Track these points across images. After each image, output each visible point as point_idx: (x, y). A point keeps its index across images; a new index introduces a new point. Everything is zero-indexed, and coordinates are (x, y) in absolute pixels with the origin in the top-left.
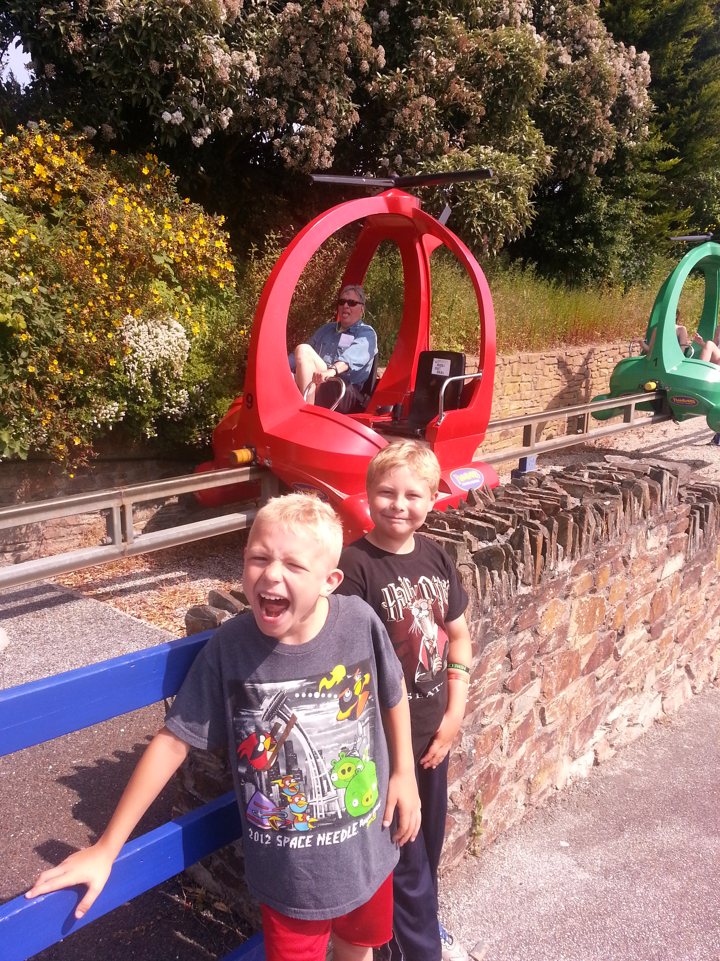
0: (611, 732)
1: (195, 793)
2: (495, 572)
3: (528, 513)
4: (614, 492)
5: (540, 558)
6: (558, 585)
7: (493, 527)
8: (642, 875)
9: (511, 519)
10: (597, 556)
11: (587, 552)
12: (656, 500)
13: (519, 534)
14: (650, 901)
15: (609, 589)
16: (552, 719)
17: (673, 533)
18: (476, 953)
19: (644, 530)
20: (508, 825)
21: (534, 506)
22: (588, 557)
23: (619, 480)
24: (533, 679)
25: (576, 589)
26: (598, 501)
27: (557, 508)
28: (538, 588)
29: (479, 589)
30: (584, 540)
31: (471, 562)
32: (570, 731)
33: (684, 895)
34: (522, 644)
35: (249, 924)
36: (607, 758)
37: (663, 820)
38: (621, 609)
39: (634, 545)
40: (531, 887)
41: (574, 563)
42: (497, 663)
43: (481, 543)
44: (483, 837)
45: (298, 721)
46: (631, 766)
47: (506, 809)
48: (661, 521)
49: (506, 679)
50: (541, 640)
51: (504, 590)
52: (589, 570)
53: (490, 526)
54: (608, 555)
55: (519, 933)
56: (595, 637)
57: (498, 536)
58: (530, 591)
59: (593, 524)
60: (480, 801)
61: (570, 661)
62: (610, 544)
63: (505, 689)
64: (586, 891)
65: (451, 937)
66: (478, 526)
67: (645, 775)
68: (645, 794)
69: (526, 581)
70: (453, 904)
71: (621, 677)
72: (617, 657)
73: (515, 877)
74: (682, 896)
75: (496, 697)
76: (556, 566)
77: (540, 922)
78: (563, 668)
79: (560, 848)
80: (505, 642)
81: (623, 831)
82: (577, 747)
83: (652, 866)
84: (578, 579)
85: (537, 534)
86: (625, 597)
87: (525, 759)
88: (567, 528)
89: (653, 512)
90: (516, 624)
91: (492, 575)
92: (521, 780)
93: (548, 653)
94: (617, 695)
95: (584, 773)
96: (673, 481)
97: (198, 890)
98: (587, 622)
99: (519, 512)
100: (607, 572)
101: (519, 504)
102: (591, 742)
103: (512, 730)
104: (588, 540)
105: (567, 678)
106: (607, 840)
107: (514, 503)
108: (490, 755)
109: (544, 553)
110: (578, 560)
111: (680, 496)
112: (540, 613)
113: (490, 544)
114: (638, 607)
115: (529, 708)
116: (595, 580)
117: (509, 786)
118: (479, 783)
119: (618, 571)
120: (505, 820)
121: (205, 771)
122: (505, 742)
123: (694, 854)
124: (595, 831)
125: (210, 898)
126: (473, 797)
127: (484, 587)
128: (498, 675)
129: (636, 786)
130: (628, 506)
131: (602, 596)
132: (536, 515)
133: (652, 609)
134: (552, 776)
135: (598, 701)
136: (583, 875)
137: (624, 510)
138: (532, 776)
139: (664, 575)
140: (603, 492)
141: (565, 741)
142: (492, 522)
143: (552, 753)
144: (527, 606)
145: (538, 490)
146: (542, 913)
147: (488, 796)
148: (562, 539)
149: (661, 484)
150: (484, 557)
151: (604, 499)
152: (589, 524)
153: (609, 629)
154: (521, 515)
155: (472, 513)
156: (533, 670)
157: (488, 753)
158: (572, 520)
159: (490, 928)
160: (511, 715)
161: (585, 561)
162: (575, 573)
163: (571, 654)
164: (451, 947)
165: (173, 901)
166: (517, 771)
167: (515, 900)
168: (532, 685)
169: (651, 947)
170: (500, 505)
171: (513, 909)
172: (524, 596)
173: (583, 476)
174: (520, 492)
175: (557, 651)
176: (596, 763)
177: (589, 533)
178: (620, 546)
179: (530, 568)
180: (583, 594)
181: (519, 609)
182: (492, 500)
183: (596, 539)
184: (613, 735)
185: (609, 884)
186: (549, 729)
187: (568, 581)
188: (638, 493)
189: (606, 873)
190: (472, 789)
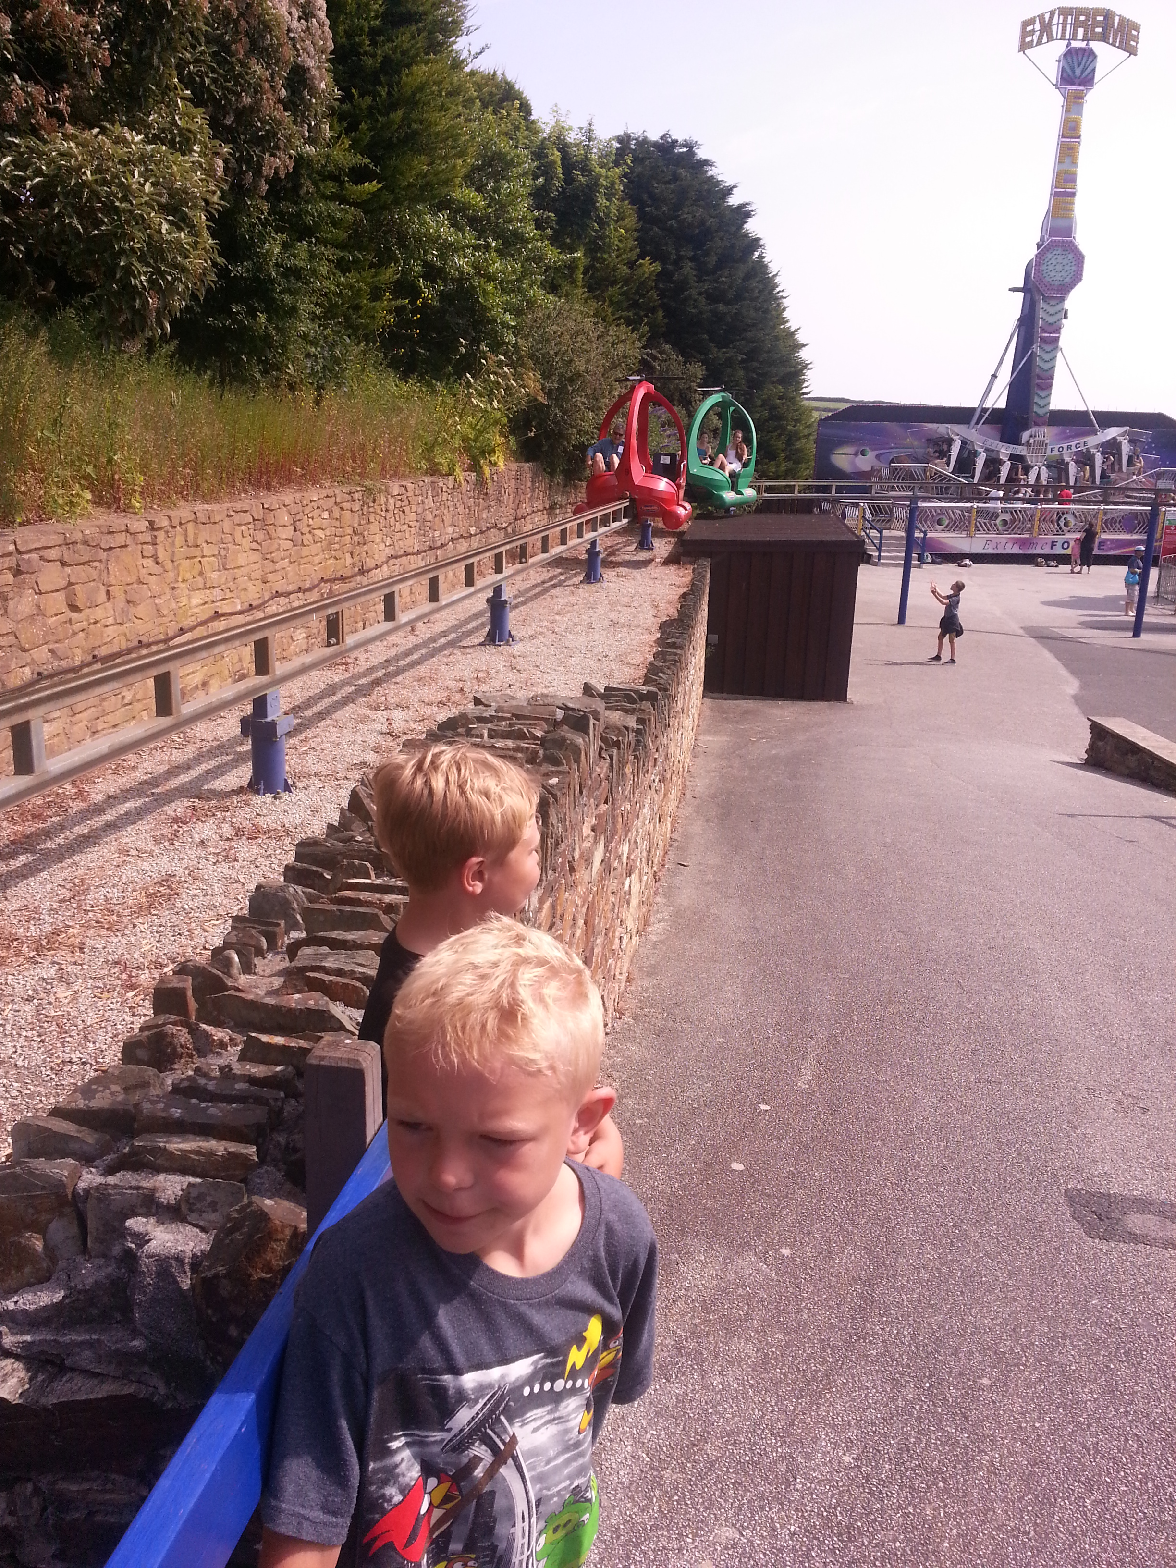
10: (555, 870)
17: (598, 807)
45: (519, 1449)
48: (592, 792)
96: (597, 728)
111: (601, 749)
133: (586, 930)
139: (593, 874)
140: (533, 762)
149: (588, 735)
162: (541, 909)
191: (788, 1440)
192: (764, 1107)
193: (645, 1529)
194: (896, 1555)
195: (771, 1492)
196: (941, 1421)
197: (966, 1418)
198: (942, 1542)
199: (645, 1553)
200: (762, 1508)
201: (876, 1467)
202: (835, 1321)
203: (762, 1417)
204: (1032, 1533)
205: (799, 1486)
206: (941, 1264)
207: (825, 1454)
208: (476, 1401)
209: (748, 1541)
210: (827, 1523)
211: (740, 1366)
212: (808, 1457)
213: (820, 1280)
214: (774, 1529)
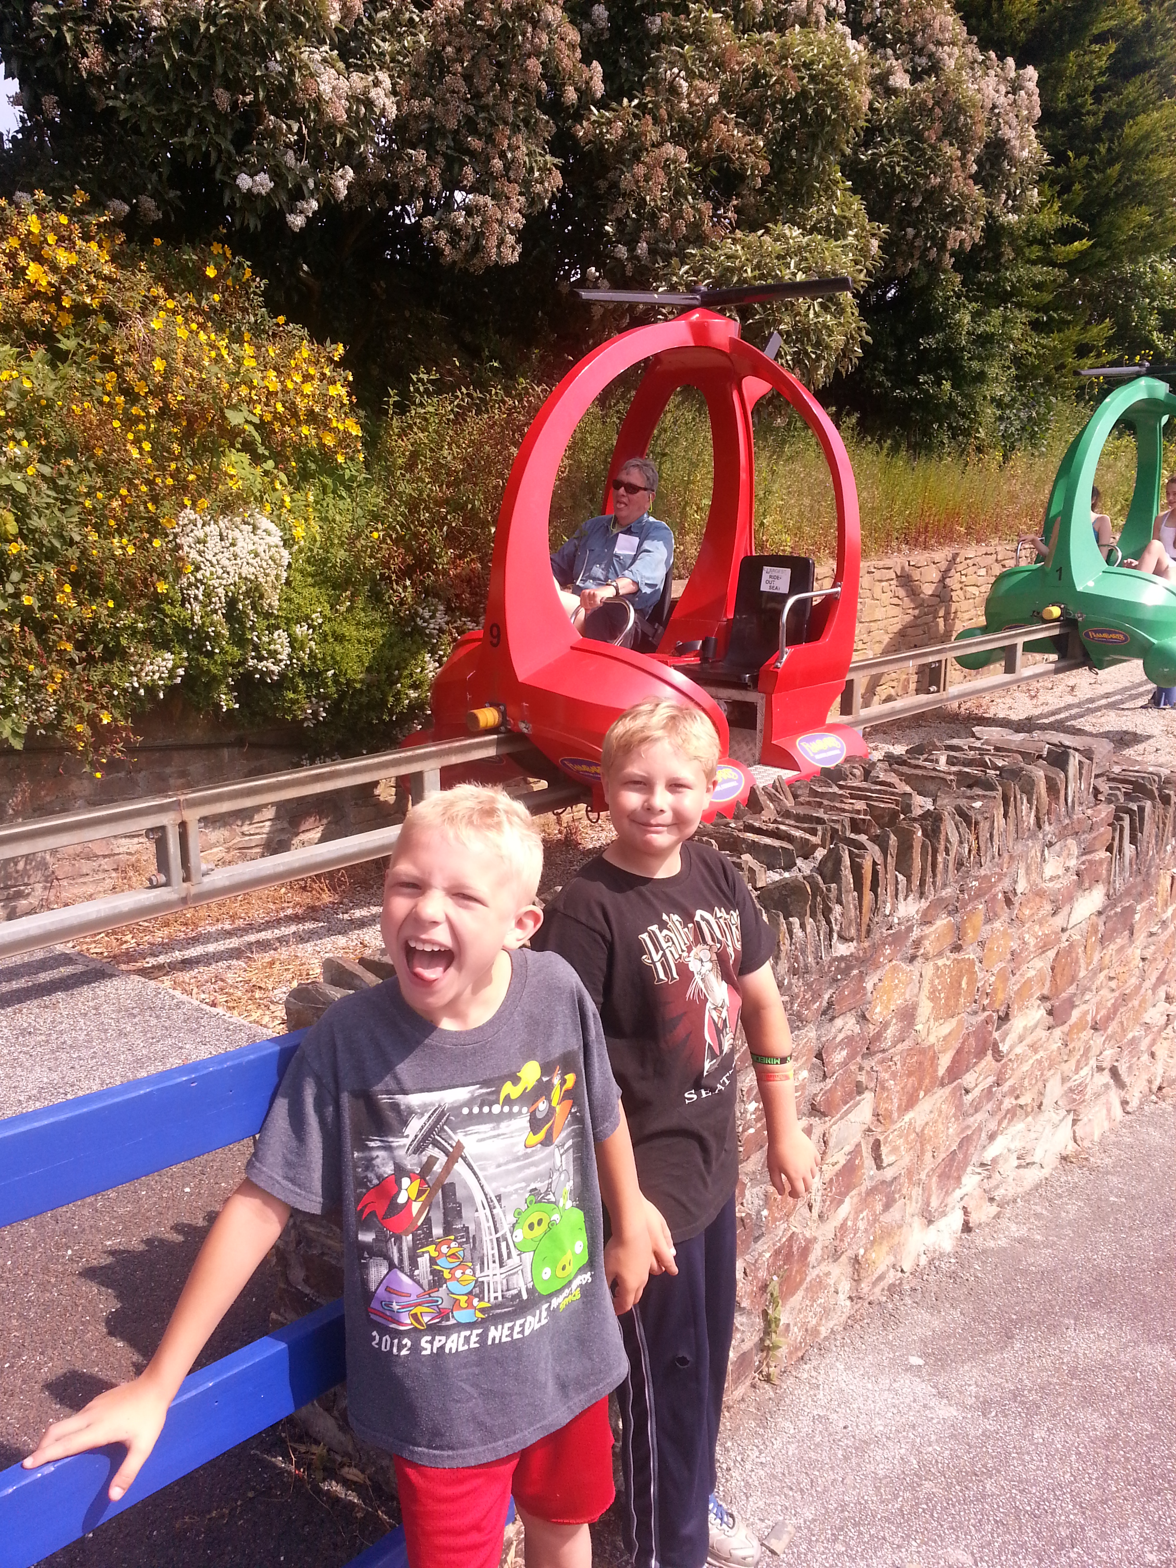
0: (989, 1177)
1: (307, 1290)
2: (795, 921)
3: (847, 824)
4: (988, 786)
5: (868, 896)
6: (898, 939)
7: (791, 847)
8: (1044, 1408)
9: (820, 833)
10: (962, 891)
11: (945, 885)
12: (1058, 798)
13: (834, 858)
14: (1057, 1450)
15: (982, 944)
16: (892, 1158)
17: (1086, 852)
18: (773, 1541)
19: (1038, 848)
20: (824, 1332)
21: (858, 812)
22: (947, 892)
23: (996, 768)
24: (860, 1093)
25: (928, 946)
26: (963, 802)
27: (894, 814)
28: (866, 944)
30: (940, 866)
32: (923, 1176)
33: (1110, 1441)
34: (841, 1036)
36: (984, 1219)
37: (1076, 1319)
38: (1003, 977)
39: (1022, 872)
40: (862, 1432)
41: (924, 904)
43: (770, 873)
44: (783, 1351)
45: (467, 1153)
46: (1023, 1232)
47: (819, 1305)
48: (1065, 832)
49: (816, 1095)
50: (872, 1030)
51: (810, 949)
52: (949, 914)
53: (786, 845)
54: (979, 889)
55: (843, 1507)
56: (960, 1023)
57: (799, 862)
58: (853, 950)
59: (954, 838)
60: (776, 1294)
61: (921, 1063)
62: (982, 872)
63: (815, 1110)
64: (952, 1436)
65: (732, 1516)
66: (766, 846)
67: (1046, 1247)
68: (1047, 1276)
69: (846, 934)
70: (735, 1461)
71: (1006, 1087)
72: (998, 1055)
73: (835, 1416)
76: (894, 909)
77: (878, 1489)
78: (910, 1074)
79: (909, 1368)
80: (813, 1034)
81: (1012, 1337)
82: (934, 1203)
83: (1059, 1394)
84: (932, 929)
85: (862, 857)
86: (1009, 957)
87: (849, 1223)
88: (911, 847)
89: (1053, 817)
90: (830, 1004)
91: (789, 925)
92: (844, 1259)
93: (884, 1051)
94: (998, 1117)
95: (948, 1245)
96: (1086, 767)
97: (315, 1449)
98: (947, 998)
99: (833, 821)
100: (980, 917)
101: (833, 808)
102: (958, 1193)
103: (827, 1177)
104: (946, 867)
105: (916, 1090)
106: (986, 1354)
107: (825, 807)
108: (792, 1219)
109: (874, 888)
110: (931, 898)
111: (1096, 792)
112: (869, 986)
113: (787, 875)
114: (1031, 973)
115: (854, 1141)
116: (959, 930)
117: (824, 1268)
118: (774, 1263)
119: (997, 916)
120: (818, 1324)
121: (323, 1254)
122: (816, 1197)
123: (1127, 1373)
124: (965, 1339)
125: (334, 1461)
126: (764, 1287)
128: (802, 1087)
129: (1032, 1264)
130: (1011, 809)
131: (972, 956)
132: (861, 826)
133: (1054, 977)
134: (895, 1250)
135: (968, 1127)
136: (946, 1411)
137: (1005, 816)
138: (862, 1251)
139: (1073, 921)
140: (970, 787)
141: (914, 1193)
142: (789, 838)
143: (894, 1214)
144: (848, 975)
145: (864, 785)
146: (881, 1473)
147: (789, 1286)
148: (903, 864)
149: (1066, 772)
150: (777, 895)
151: (972, 798)
152: (947, 840)
153: (984, 1010)
154: (838, 826)
155: (757, 824)
156: (859, 1078)
157: (788, 1215)
158: (920, 833)
159: (795, 1500)
161: (941, 899)
162: (926, 921)
163: (923, 1052)
164: (731, 1532)
165: (275, 1466)
166: (837, 1243)
167: (836, 1454)
168: (858, 1103)
169: (1059, 1525)
170: (801, 811)
171: (832, 1468)
172: (842, 958)
173: (937, 761)
174: (835, 789)
175: (899, 1047)
176: (967, 1228)
177: (948, 854)
178: (999, 874)
179: (853, 913)
180: (940, 954)
181: (836, 980)
182: (789, 803)
183: (960, 864)
184: (993, 1182)
185: (990, 1425)
186: (888, 1174)
187: (916, 933)
188: (1028, 788)
189: (985, 1406)
190: (762, 1274)
193: (874, 1517)
199: (860, 1533)
203: (1071, 1482)
208: (422, 1115)
211: (1077, 1432)
212: (1103, 1536)
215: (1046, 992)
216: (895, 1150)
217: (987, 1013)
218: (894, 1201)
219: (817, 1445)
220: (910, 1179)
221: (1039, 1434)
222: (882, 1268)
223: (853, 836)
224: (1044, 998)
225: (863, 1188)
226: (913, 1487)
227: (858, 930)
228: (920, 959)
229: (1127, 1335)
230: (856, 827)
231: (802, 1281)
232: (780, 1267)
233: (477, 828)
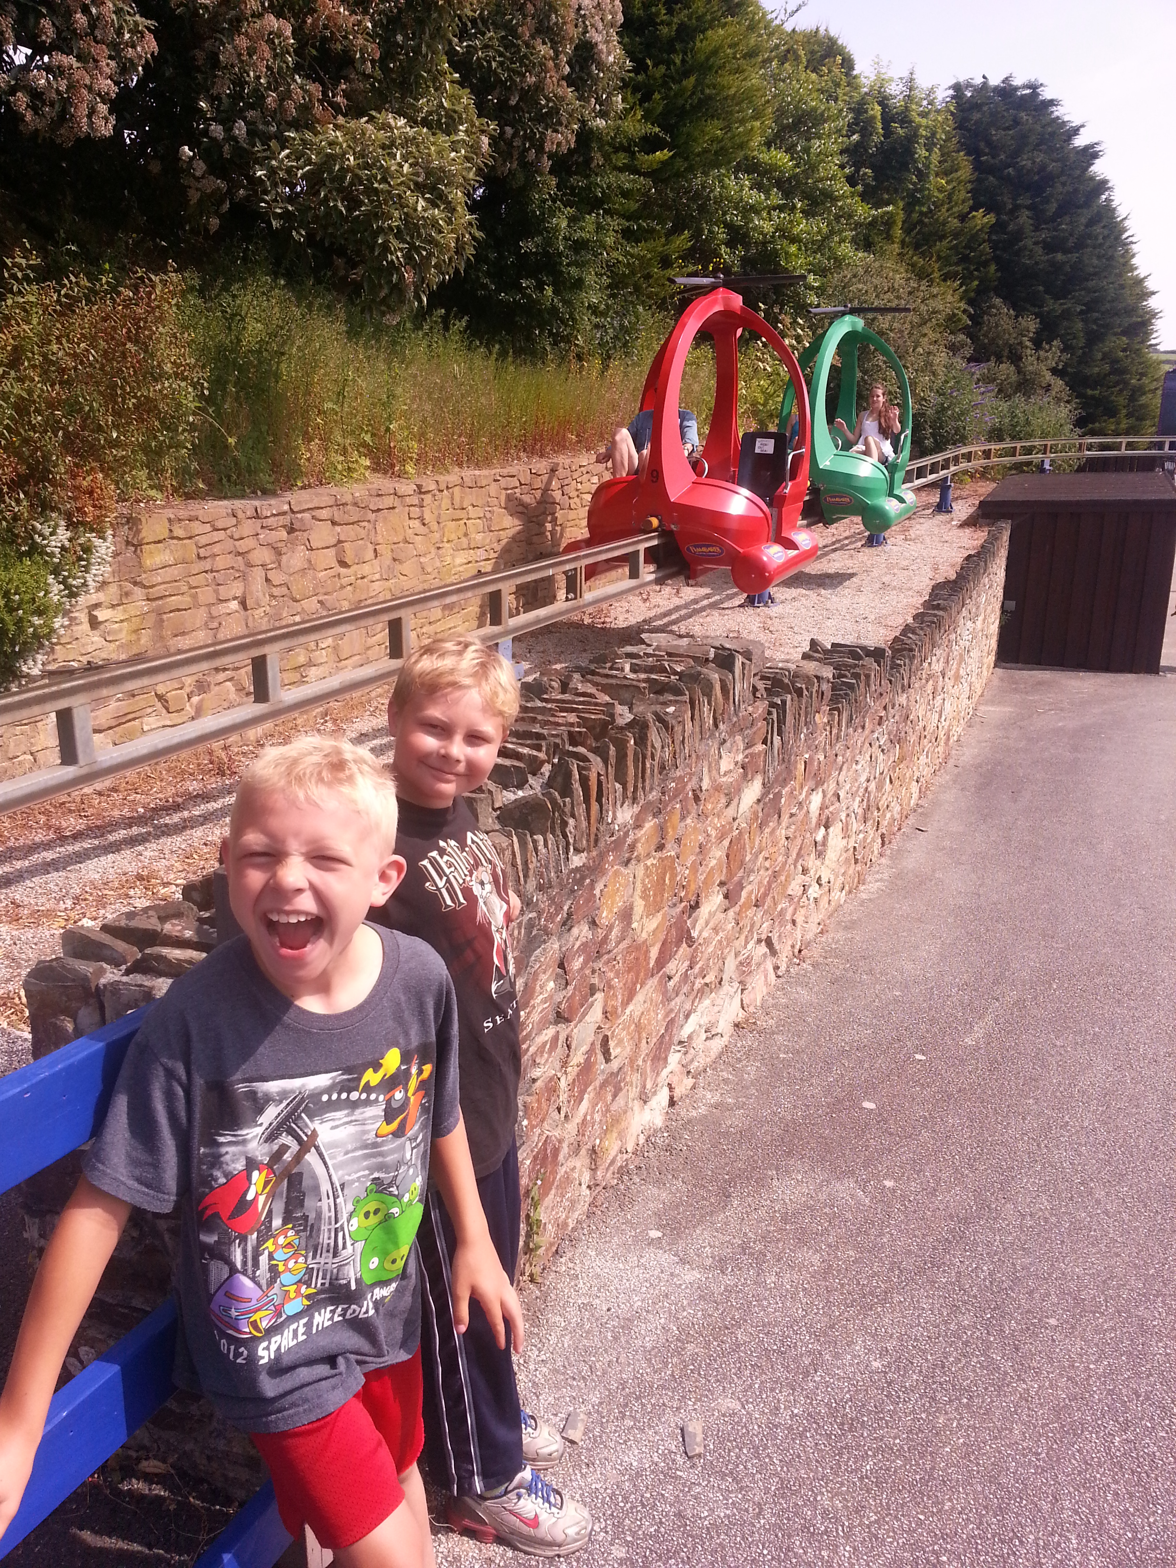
0: (686, 1053)
2: (539, 838)
3: (566, 737)
4: (678, 692)
5: (595, 806)
6: (618, 845)
7: (522, 765)
8: (769, 1254)
9: (544, 749)
10: (663, 793)
11: (652, 789)
12: (728, 699)
13: (562, 772)
14: (787, 1290)
15: (678, 841)
16: (618, 1051)
17: (748, 746)
18: (570, 1432)
19: (716, 746)
20: (571, 1224)
21: (572, 725)
22: (654, 795)
23: (675, 673)
24: (592, 995)
25: (640, 849)
26: (658, 708)
27: (604, 724)
28: (594, 853)
29: (520, 868)
30: (648, 771)
31: (497, 827)
32: (640, 1062)
33: (827, 1272)
34: (578, 944)
35: (209, 1483)
36: (684, 1092)
37: (777, 1169)
38: (694, 869)
39: (705, 770)
40: (624, 1310)
41: (636, 809)
42: (548, 980)
43: (506, 793)
44: (541, 1251)
45: (320, 1141)
46: (717, 1098)
47: (567, 1200)
48: (737, 729)
49: (560, 1003)
50: (601, 934)
51: (552, 864)
52: (654, 816)
53: (516, 763)
54: (676, 789)
55: (623, 1385)
56: (664, 915)
57: (531, 780)
58: (584, 860)
59: (658, 745)
60: (537, 1198)
61: (637, 959)
62: (678, 773)
63: (561, 1017)
64: (701, 1297)
65: (532, 1417)
67: (738, 1108)
68: (744, 1135)
69: (578, 846)
71: (697, 969)
72: (690, 941)
73: (598, 1301)
74: (825, 1273)
75: (550, 1032)
76: (614, 818)
77: (649, 1361)
78: (629, 970)
79: (651, 1242)
80: (556, 946)
81: (729, 1196)
82: (649, 1085)
83: (778, 1240)
84: (642, 832)
85: (589, 769)
86: (698, 850)
87: (589, 1118)
88: (626, 755)
89: (726, 716)
90: (570, 914)
91: (535, 842)
92: (583, 1152)
94: (691, 997)
95: (659, 1121)
96: (747, 668)
98: (655, 895)
99: (553, 736)
100: (677, 816)
101: (547, 723)
102: (665, 1073)
103: (571, 1078)
104: (652, 771)
105: (635, 984)
106: (711, 1216)
107: (540, 722)
108: (545, 1124)
109: (599, 800)
110: (642, 802)
111: (755, 689)
112: (597, 892)
113: (520, 793)
114: (713, 862)
115: (590, 1039)
116: (662, 830)
117: (571, 1163)
118: (533, 1168)
119: (689, 813)
120: (567, 1217)
122: (563, 1099)
123: (827, 1210)
124: (692, 1205)
127: (526, 863)
128: (551, 997)
129: (731, 1126)
130: (697, 712)
131: (673, 853)
132: (577, 738)
133: (728, 863)
134: (621, 1136)
135: (672, 1010)
136: (691, 1276)
137: (692, 719)
138: (598, 1141)
139: (740, 811)
140: (659, 692)
141: (634, 1079)
142: (518, 756)
143: (620, 1100)
144: (582, 885)
145: (566, 697)
146: (649, 1345)
148: (620, 773)
149: (733, 673)
150: (517, 815)
151: (666, 704)
152: (653, 746)
153: (681, 901)
154: (558, 741)
156: (593, 981)
157: (542, 1121)
158: (632, 742)
159: (580, 1389)
160: (568, 1056)
161: (650, 803)
162: (638, 826)
163: (638, 948)
164: (536, 1433)
166: (579, 1138)
167: (606, 1337)
168: (592, 1005)
169: (802, 1355)
170: (521, 727)
171: (606, 1351)
172: (577, 869)
173: (622, 670)
174: (539, 704)
175: (621, 946)
176: (672, 1103)
177: (653, 759)
178: (690, 774)
179: (584, 824)
180: (648, 856)
181: (573, 891)
183: (662, 768)
184: (689, 1056)
185: (729, 1280)
186: (615, 1065)
187: (631, 838)
188: (708, 691)
189: (721, 1264)
191: (822, 1339)
192: (919, 1057)
193: (651, 1387)
194: (892, 1449)
195: (787, 1379)
196: (989, 1348)
197: (1017, 1349)
198: (944, 1446)
199: (643, 1405)
200: (772, 1390)
201: (903, 1376)
202: (914, 1248)
203: (804, 1316)
204: (1044, 1455)
205: (817, 1379)
206: (1051, 1214)
207: (854, 1357)
208: (281, 1102)
209: (748, 1413)
210: (833, 1413)
211: (799, 1271)
212: (837, 1356)
213: (915, 1212)
214: (777, 1408)
215: (723, 878)
216: (620, 1042)
217: (683, 904)
218: (621, 1089)
219: (587, 1332)
220: (632, 1067)
221: (771, 1280)
222: (613, 1153)
223: (571, 748)
224: (722, 884)
225: (597, 1083)
226: (678, 1352)
227: (588, 841)
228: (633, 862)
229: (821, 1177)
230: (574, 739)
231: (555, 1178)
232: (539, 1171)
233: (329, 785)
